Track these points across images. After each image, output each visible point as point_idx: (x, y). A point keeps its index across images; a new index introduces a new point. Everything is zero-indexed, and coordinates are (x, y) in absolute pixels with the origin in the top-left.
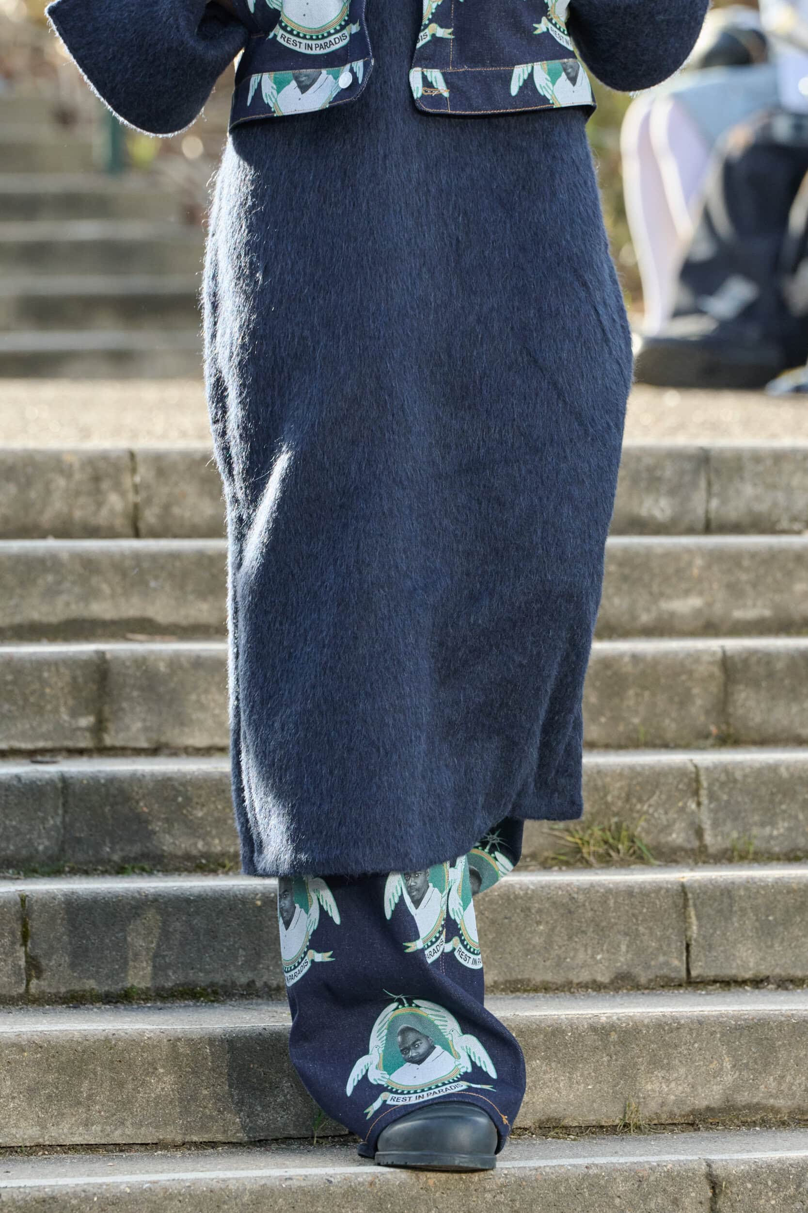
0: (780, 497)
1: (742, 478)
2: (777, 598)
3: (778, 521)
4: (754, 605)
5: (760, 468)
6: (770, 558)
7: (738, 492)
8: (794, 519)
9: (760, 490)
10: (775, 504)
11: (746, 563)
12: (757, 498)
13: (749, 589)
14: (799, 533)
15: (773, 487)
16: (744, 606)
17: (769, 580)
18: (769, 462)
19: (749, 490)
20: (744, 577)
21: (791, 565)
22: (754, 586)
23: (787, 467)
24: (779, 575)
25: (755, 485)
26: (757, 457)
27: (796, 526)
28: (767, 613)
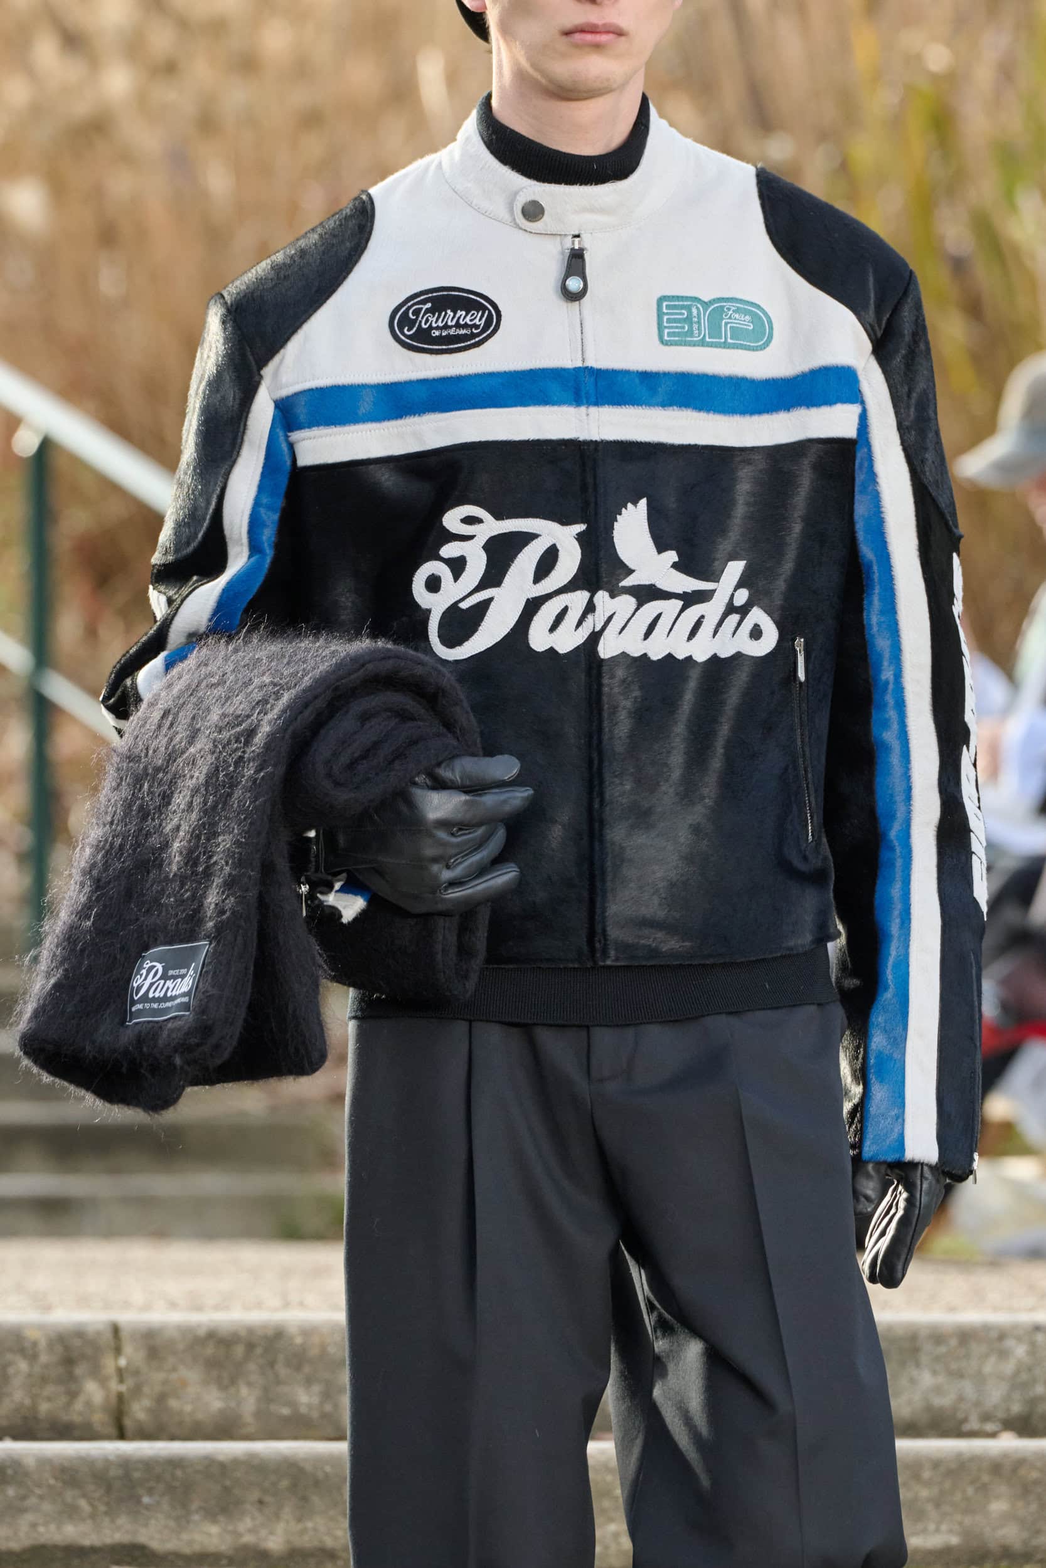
0: (968, 1388)
1: (918, 1365)
2: (968, 1520)
3: (965, 1420)
4: (937, 1530)
5: (942, 1349)
6: (959, 1468)
7: (913, 1381)
8: (986, 1417)
9: (941, 1379)
10: (961, 1399)
11: (926, 1474)
12: (938, 1390)
13: (929, 1507)
14: (993, 1435)
15: (960, 1375)
16: (924, 1531)
17: (958, 1496)
18: (954, 1342)
19: (927, 1379)
20: (924, 1493)
21: (986, 1478)
22: (938, 1505)
23: (976, 1349)
24: (970, 1491)
25: (935, 1373)
26: (938, 1336)
27: (990, 1427)
28: (954, 1540)
